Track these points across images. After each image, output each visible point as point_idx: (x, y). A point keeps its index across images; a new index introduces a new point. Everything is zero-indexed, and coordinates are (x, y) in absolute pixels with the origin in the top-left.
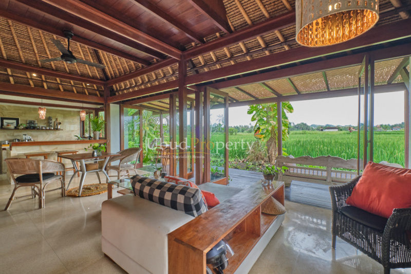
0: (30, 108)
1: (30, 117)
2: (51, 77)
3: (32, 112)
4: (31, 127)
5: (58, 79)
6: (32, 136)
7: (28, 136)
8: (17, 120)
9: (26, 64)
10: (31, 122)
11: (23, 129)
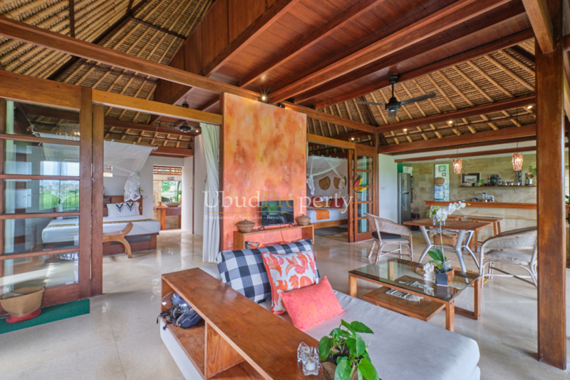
0: (493, 158)
1: (493, 170)
2: (475, 116)
3: (496, 163)
4: (493, 182)
5: (482, 116)
6: (495, 196)
7: (488, 195)
8: (478, 175)
9: (442, 113)
10: (493, 177)
11: (481, 186)
